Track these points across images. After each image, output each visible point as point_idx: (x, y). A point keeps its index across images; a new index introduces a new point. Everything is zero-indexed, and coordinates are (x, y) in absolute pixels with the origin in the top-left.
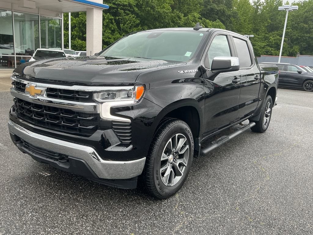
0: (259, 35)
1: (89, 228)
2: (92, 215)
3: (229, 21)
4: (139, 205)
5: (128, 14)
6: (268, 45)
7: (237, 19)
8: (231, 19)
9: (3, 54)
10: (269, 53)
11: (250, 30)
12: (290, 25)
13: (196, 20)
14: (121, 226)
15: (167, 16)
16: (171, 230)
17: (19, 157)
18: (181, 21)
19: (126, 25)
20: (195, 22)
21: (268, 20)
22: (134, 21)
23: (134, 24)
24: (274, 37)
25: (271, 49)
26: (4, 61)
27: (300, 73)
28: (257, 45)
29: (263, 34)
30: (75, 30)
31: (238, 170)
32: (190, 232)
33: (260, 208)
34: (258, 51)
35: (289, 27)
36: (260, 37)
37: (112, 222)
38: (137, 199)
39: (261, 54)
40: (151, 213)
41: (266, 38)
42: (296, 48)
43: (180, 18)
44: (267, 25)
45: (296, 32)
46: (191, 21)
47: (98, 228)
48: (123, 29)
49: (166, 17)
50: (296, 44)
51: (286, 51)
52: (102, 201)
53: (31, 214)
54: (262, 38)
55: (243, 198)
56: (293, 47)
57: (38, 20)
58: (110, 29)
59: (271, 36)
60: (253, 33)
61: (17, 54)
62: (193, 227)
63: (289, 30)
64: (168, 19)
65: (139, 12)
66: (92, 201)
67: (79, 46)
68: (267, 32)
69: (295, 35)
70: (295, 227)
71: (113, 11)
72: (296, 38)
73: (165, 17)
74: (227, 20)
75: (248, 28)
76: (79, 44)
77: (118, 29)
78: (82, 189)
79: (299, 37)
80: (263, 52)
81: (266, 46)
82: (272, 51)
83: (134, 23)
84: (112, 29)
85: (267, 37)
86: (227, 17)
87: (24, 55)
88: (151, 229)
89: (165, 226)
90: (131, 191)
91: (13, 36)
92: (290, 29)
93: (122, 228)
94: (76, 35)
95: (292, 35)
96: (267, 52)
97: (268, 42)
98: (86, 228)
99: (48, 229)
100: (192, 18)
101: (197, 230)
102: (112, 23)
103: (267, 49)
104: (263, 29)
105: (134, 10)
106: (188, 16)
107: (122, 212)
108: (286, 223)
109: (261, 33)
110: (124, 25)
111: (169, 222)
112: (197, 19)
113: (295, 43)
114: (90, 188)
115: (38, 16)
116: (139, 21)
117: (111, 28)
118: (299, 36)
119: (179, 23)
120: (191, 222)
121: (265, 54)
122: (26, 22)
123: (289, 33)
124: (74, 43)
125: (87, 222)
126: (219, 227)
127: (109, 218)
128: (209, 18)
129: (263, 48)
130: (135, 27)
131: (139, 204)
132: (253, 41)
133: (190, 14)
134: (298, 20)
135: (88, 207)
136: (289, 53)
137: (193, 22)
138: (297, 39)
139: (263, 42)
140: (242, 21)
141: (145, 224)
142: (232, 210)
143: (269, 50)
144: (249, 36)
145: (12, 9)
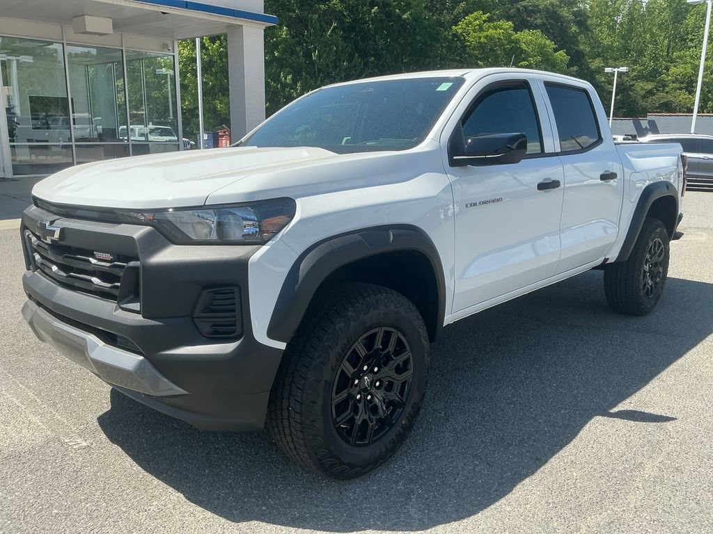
57: (122, 60)
61: (77, 140)
87: (94, 140)
91: (66, 100)
115: (122, 50)
144: (616, 70)
145: (63, 40)
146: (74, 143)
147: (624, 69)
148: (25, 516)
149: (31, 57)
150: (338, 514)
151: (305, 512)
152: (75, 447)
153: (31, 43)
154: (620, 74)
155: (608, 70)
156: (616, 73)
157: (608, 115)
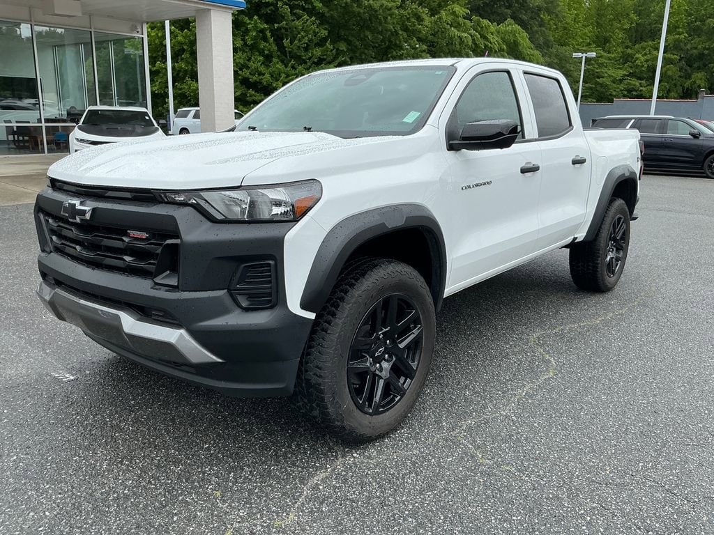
0: (609, 52)
1: (130, 482)
2: (144, 456)
3: (538, 21)
4: (248, 435)
5: (299, 17)
6: (631, 75)
7: (557, 15)
8: (542, 16)
10: (635, 93)
11: (588, 41)
12: (683, 25)
13: (459, 23)
14: (199, 477)
15: (391, 15)
16: (302, 483)
17: (17, 344)
18: (422, 25)
19: (296, 42)
20: (455, 27)
21: (632, 16)
22: (314, 32)
23: (316, 40)
24: (646, 54)
25: (640, 84)
26: (21, 138)
27: (695, 136)
28: (606, 75)
29: (620, 50)
30: (182, 59)
31: (489, 358)
32: (341, 487)
33: (511, 436)
34: (609, 89)
35: (681, 30)
36: (613, 56)
37: (180, 470)
38: (246, 423)
39: (615, 96)
40: (270, 449)
41: (626, 59)
42: (699, 77)
43: (419, 19)
44: (627, 26)
45: (697, 40)
46: (448, 24)
47: (150, 482)
48: (290, 52)
49: (389, 18)
50: (699, 68)
51: (675, 85)
52: (171, 428)
53: (15, 458)
54: (618, 59)
55: (480, 417)
56: (693, 76)
57: (90, 41)
58: (261, 52)
59: (638, 52)
60: (595, 47)
61: (47, 121)
62: (352, 476)
63: (682, 36)
64: (394, 24)
65: (326, 10)
66: (149, 429)
67: (192, 94)
68: (630, 44)
69: (696, 48)
70: (577, 473)
71: (267, 12)
72: (700, 54)
73: (386, 18)
74: (532, 18)
75: (584, 37)
76: (192, 92)
77: (279, 53)
78: (134, 406)
79: (706, 52)
80: (621, 90)
81: (628, 76)
82: (641, 88)
83: (315, 36)
84: (266, 52)
85: (629, 55)
86: (532, 12)
88: (261, 482)
89: (291, 475)
90: (239, 408)
91: (35, 80)
92: (683, 33)
93: (198, 482)
94: (186, 71)
95: (689, 47)
96: (629, 91)
97: (631, 68)
98: (123, 482)
99: (45, 485)
100: (450, 19)
101: (359, 482)
102: (265, 39)
103: (630, 84)
104: (620, 36)
105: (314, 7)
106: (439, 13)
107: (208, 449)
108: (559, 466)
109: (614, 46)
110: (291, 43)
111: (303, 468)
112: (461, 20)
113: (695, 65)
114: (153, 402)
115: (91, 32)
116: (326, 32)
117: (263, 50)
118: (705, 48)
119: (420, 32)
120: (351, 467)
121: (624, 96)
122: (66, 47)
123: (682, 44)
124: (181, 89)
125: (129, 471)
126: (408, 476)
127: (177, 462)
128: (491, 16)
129: (621, 81)
130: (317, 45)
131: (250, 432)
132: (596, 66)
133: (445, 10)
134: (703, 12)
135: (138, 441)
136: (683, 90)
137: (451, 26)
138: (701, 56)
139: (619, 68)
140: (569, 21)
141: (250, 472)
142: (447, 441)
143: (635, 85)
144: (584, 55)
145: (31, 21)
146: (43, 125)
152: (64, 380)
154: (588, 59)
155: (575, 55)
156: (584, 58)
157: (576, 100)
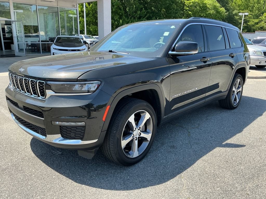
9: (31, 42)
57: (58, 11)
61: (42, 41)
77: (125, 14)
84: (121, 14)
87: (48, 41)
91: (38, 26)
102: (120, 9)
115: (58, 8)
116: (142, 6)
129: (258, 23)
144: (244, 14)
145: (36, 4)
146: (41, 43)
147: (246, 14)
148: (43, 178)
149: (22, 10)
150: (155, 180)
151: (143, 179)
152: (57, 154)
153: (24, 5)
154: (245, 16)
155: (240, 14)
156: (243, 15)
